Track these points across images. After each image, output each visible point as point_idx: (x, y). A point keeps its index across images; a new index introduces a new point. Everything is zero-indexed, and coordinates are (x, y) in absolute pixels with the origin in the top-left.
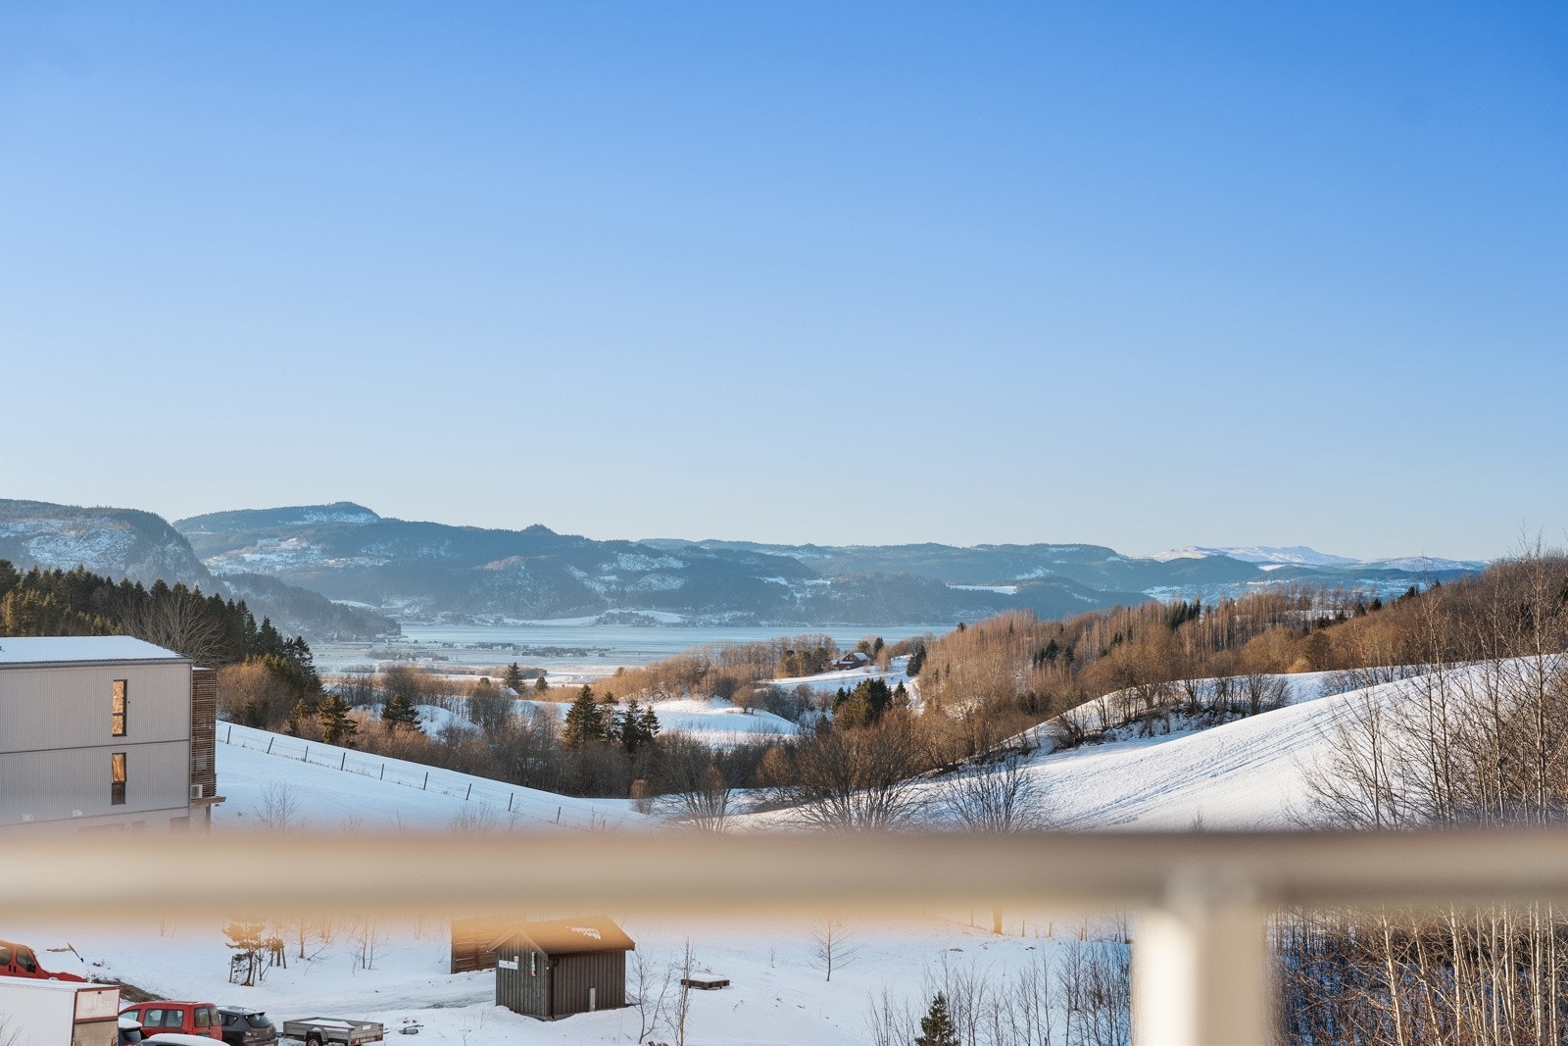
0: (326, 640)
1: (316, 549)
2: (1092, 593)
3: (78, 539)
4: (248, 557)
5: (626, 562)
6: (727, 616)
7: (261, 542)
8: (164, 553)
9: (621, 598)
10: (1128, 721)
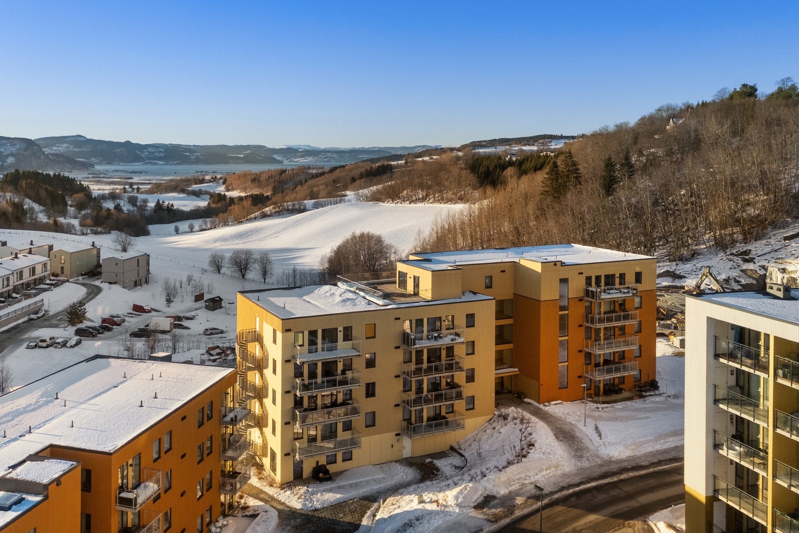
0: (76, 170)
1: (72, 147)
2: (260, 156)
3: (11, 145)
4: (54, 148)
5: (150, 149)
6: (175, 162)
7: (57, 145)
8: (33, 149)
9: (149, 158)
10: (275, 212)
